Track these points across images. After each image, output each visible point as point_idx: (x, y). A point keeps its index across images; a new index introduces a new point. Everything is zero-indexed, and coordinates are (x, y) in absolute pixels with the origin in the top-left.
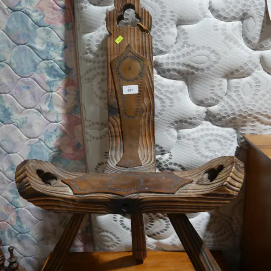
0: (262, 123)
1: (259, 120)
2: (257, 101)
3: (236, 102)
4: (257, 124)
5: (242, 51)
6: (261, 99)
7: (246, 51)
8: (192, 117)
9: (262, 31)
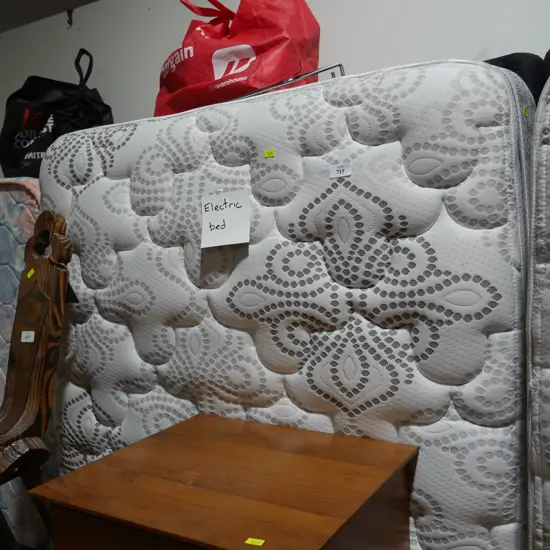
0: (221, 398)
1: (216, 394)
2: (207, 365)
3: (184, 363)
4: (214, 398)
5: (183, 289)
6: (212, 361)
7: (188, 288)
8: (138, 377)
9: (202, 262)
